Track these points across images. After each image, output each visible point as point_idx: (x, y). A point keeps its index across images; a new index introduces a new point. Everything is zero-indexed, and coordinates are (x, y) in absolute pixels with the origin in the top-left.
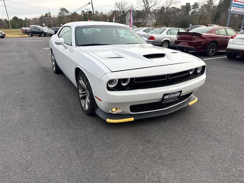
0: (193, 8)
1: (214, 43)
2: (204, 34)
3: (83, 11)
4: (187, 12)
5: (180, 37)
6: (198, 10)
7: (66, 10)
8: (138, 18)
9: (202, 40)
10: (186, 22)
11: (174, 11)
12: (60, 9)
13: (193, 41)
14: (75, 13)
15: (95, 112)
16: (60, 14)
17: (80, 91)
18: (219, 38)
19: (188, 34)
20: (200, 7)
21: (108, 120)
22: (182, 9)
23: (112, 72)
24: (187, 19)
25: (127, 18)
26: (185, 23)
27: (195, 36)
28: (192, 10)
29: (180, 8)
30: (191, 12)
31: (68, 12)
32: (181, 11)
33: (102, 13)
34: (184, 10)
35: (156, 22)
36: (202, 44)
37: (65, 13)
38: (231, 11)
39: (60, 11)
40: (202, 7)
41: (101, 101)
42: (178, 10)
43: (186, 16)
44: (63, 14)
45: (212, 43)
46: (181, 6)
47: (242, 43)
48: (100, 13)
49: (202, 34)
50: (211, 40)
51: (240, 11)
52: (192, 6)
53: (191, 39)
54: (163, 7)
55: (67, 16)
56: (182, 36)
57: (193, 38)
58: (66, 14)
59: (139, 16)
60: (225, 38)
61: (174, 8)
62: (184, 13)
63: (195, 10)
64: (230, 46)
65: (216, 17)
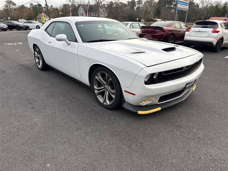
0: (137, 4)
1: (173, 36)
2: (165, 28)
3: (31, 4)
4: (133, 7)
5: (144, 31)
6: (142, 5)
7: (13, 3)
8: (90, 12)
9: (164, 33)
10: (133, 16)
11: (121, 6)
12: (5, 1)
13: (157, 34)
14: (23, 6)
15: (122, 106)
16: (6, 6)
17: (95, 87)
18: (176, 31)
19: (150, 28)
20: (143, 3)
21: (140, 112)
22: (128, 4)
23: (148, 67)
24: (133, 13)
25: (79, 12)
26: (131, 17)
27: (158, 29)
28: (137, 6)
29: (126, 3)
30: (136, 7)
31: (15, 4)
32: (127, 6)
33: (52, 6)
34: (130, 6)
35: (107, 16)
36: (163, 36)
37: (11, 5)
38: (178, 7)
39: (5, 3)
40: (145, 3)
41: (134, 95)
42: (125, 5)
43: (132, 10)
44: (10, 7)
45: (171, 35)
46: (127, 2)
47: (196, 35)
48: (50, 6)
49: (163, 28)
50: (170, 33)
51: (184, 7)
52: (137, 2)
53: (153, 32)
54: (112, 2)
55: (15, 9)
56: (146, 29)
57: (156, 32)
58: (13, 6)
59: (91, 10)
60: (178, 31)
61: (121, 3)
62: (130, 8)
63: (139, 6)
64: (187, 38)
65: (157, 12)
